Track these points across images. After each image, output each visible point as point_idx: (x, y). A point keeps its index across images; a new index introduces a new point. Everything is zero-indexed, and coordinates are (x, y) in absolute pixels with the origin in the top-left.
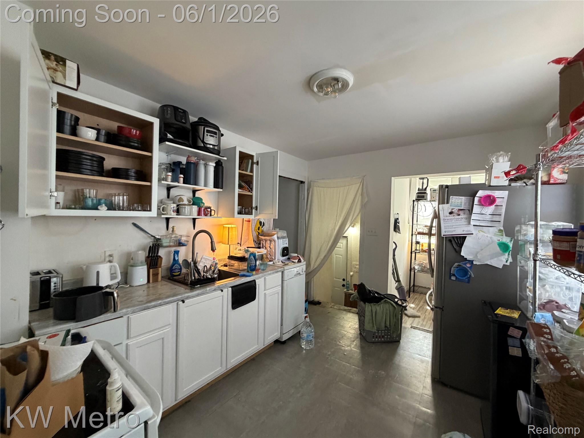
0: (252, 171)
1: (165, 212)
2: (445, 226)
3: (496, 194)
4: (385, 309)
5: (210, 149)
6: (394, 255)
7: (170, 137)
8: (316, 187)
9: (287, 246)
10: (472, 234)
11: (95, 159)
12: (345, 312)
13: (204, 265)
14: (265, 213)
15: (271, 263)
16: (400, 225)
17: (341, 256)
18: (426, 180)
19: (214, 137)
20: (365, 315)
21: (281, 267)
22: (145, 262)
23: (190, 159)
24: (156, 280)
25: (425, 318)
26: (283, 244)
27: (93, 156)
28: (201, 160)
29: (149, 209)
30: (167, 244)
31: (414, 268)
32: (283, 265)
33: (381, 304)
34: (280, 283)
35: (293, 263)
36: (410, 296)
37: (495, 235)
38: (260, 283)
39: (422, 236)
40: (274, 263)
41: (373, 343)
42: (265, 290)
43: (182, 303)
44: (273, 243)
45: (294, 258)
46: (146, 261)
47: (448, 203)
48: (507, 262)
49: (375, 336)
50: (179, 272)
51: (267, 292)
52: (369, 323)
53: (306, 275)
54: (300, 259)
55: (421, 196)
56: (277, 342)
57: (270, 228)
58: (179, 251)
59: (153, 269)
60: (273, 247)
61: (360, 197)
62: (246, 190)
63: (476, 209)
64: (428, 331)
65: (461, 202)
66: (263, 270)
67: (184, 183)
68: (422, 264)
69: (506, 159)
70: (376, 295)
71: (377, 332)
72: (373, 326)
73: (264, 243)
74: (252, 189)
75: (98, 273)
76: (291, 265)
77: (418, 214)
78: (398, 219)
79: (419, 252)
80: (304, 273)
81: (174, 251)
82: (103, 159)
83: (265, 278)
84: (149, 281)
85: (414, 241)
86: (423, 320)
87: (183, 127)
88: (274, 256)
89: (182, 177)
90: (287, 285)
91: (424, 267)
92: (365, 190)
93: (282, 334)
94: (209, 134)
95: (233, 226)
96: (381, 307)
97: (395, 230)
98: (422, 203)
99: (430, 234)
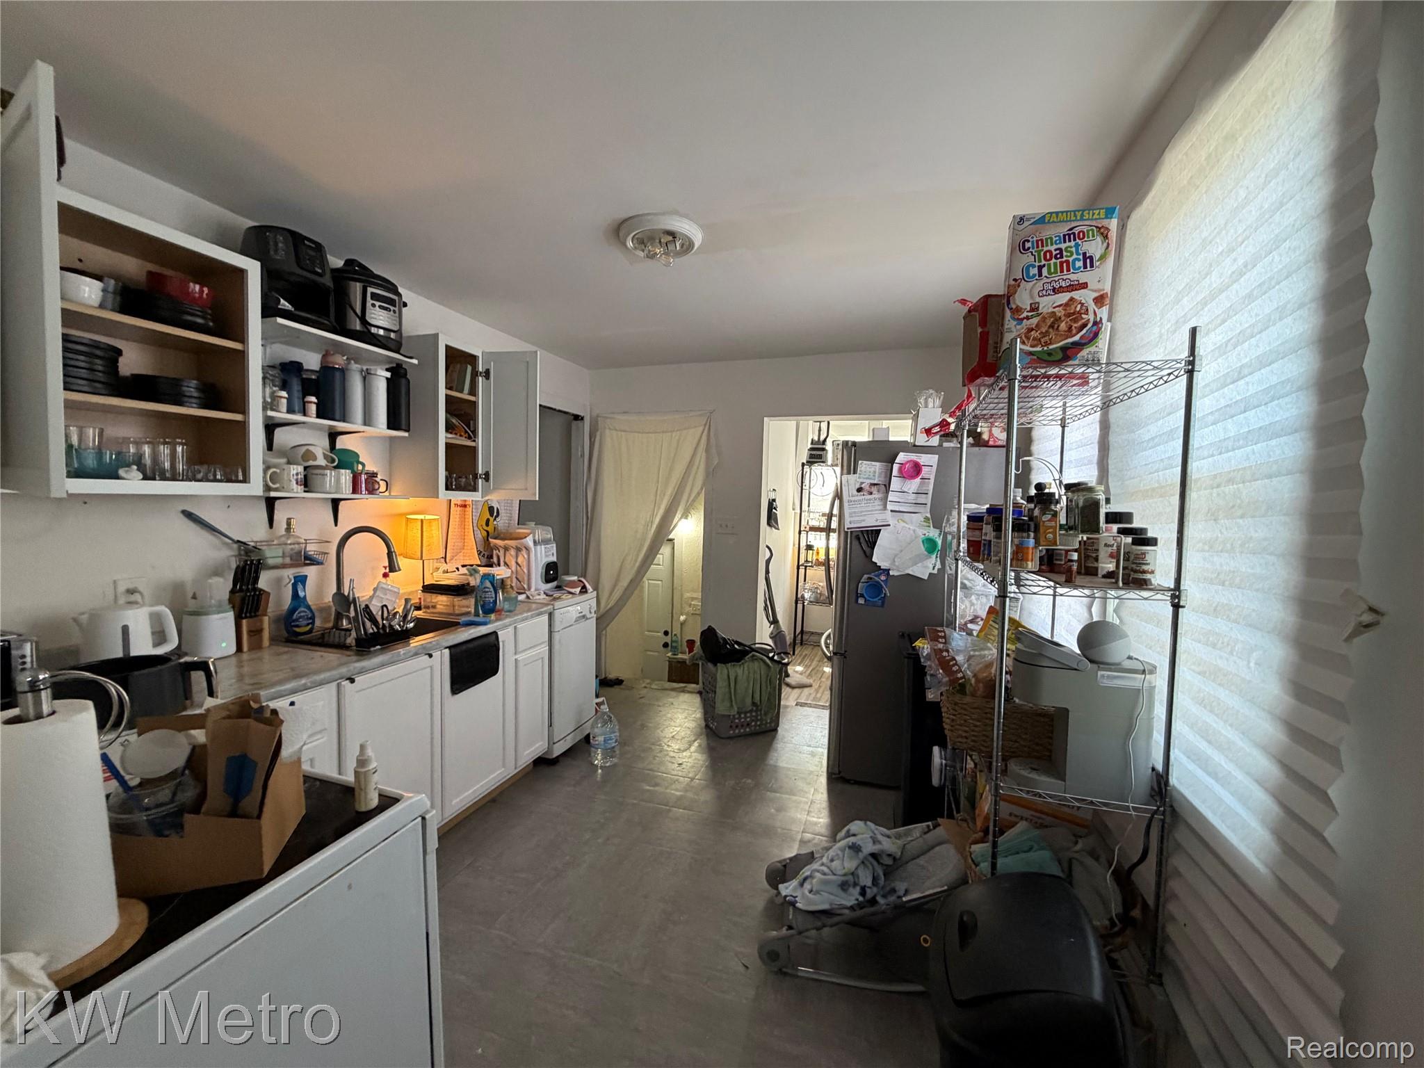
0: (473, 392)
1: (277, 486)
2: (850, 514)
3: (924, 459)
4: (751, 671)
5: (380, 338)
6: (767, 572)
7: (284, 306)
8: (610, 429)
9: (554, 559)
10: (889, 525)
11: (98, 352)
12: (673, 693)
13: (380, 605)
14: (510, 487)
15: (522, 597)
16: (779, 513)
17: (660, 582)
18: (826, 423)
19: (390, 311)
20: (715, 687)
21: (547, 605)
22: (227, 602)
23: (331, 359)
24: (256, 646)
25: (820, 687)
26: (546, 556)
27: (96, 345)
28: (353, 362)
29: (241, 478)
30: (279, 561)
31: (803, 597)
32: (551, 601)
33: (746, 662)
34: (546, 638)
35: (571, 596)
36: (796, 653)
37: (920, 526)
38: (505, 637)
39: (819, 533)
40: (528, 597)
41: (730, 738)
42: (516, 654)
43: (349, 684)
44: (524, 552)
45: (573, 584)
46: (231, 601)
47: (855, 472)
48: (934, 569)
49: (734, 726)
50: (308, 624)
51: (520, 657)
52: (723, 701)
53: (597, 619)
54: (584, 587)
55: (817, 455)
56: (543, 763)
57: (512, 522)
58: (306, 576)
59: (251, 620)
60: (522, 562)
61: (704, 454)
62: (461, 436)
63: (896, 483)
64: (823, 707)
65: (875, 472)
66: (510, 611)
67: (318, 416)
68: (817, 588)
69: (938, 402)
70: (736, 646)
71: (737, 716)
72: (732, 706)
73: (501, 554)
74: (475, 432)
75: (125, 630)
76: (567, 600)
77: (811, 490)
78: (774, 500)
79: (812, 566)
80: (593, 615)
81: (295, 578)
82: (119, 352)
83: (515, 628)
84: (239, 648)
85: (803, 544)
86: (817, 691)
87: (314, 282)
88: (526, 582)
89: (315, 403)
90: (560, 641)
91: (821, 594)
92: (713, 441)
93: (551, 742)
94: (378, 304)
95: (428, 517)
96: (746, 668)
97: (769, 524)
98: (817, 469)
99: (828, 530)
